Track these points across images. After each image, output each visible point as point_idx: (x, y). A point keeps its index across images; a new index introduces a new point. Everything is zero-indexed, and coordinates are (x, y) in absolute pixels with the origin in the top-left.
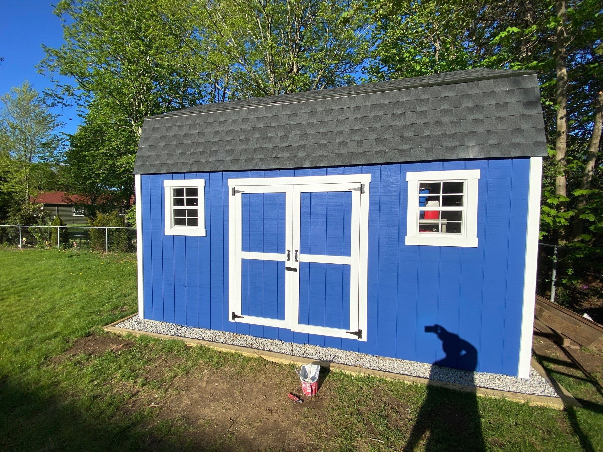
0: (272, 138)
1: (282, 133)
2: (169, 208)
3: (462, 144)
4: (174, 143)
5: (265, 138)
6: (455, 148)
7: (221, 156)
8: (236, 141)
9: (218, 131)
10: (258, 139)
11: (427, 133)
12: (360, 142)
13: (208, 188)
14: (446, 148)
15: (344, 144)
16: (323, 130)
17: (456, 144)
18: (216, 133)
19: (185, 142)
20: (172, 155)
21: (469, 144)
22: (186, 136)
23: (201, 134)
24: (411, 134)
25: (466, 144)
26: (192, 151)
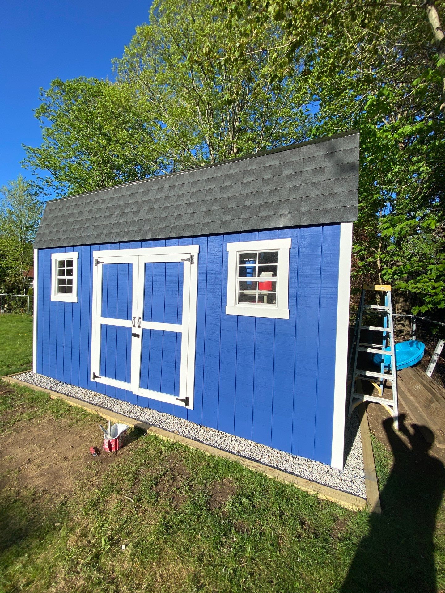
0: (128, 213)
1: (135, 209)
2: (55, 277)
3: (276, 212)
4: (62, 221)
5: (123, 214)
6: (269, 217)
7: (90, 231)
8: (102, 217)
9: (92, 210)
10: (117, 215)
11: (248, 203)
12: (192, 215)
13: (80, 260)
14: (262, 217)
15: (180, 216)
16: (166, 205)
17: (271, 213)
18: (90, 211)
19: (69, 220)
20: (59, 231)
21: (283, 213)
22: (71, 215)
23: (81, 213)
24: (234, 205)
25: (280, 213)
26: (72, 228)
